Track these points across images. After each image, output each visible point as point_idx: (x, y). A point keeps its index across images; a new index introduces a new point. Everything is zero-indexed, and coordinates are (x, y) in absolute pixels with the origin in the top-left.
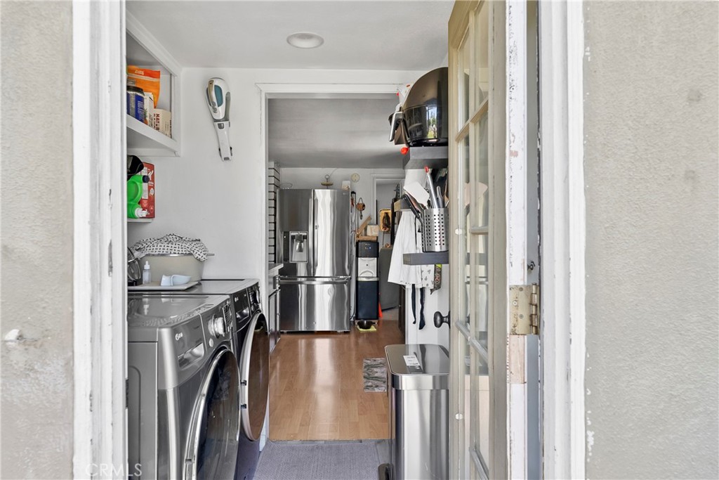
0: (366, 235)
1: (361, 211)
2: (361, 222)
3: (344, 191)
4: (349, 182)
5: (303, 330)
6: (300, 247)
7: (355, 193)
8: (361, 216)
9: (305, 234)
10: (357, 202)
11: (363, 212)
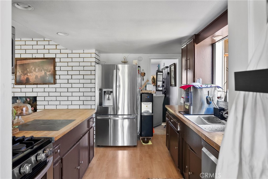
0: (146, 90)
1: (143, 76)
2: (143, 83)
3: (134, 65)
4: (137, 61)
5: (112, 145)
6: (109, 97)
7: (140, 67)
8: (143, 79)
9: (111, 90)
10: (141, 71)
11: (144, 77)
